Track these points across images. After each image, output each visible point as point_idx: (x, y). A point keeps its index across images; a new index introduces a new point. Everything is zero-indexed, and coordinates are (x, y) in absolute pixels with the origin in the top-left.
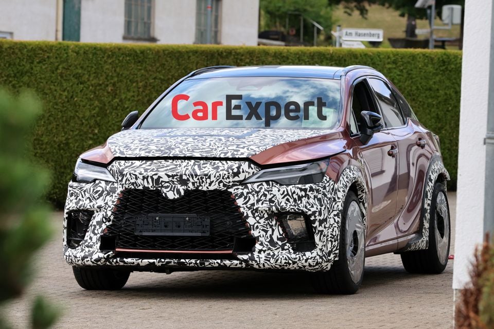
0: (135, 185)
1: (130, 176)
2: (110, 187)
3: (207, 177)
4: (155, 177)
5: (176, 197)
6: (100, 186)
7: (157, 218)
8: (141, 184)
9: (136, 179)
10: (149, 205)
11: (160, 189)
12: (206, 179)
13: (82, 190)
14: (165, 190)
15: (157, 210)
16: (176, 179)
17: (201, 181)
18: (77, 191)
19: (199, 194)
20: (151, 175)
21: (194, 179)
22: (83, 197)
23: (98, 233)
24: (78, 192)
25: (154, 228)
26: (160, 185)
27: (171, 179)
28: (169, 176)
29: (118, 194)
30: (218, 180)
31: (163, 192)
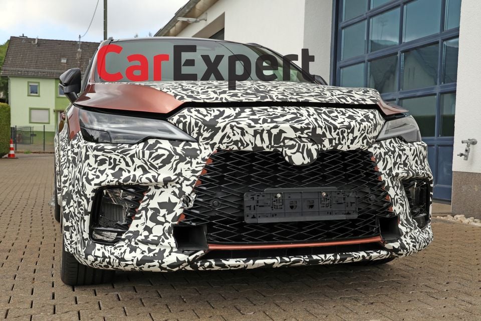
0: (240, 144)
1: (231, 131)
2: (183, 149)
3: (349, 131)
4: (275, 132)
5: (306, 162)
6: (160, 148)
7: (279, 195)
8: (251, 142)
9: (243, 134)
10: (262, 175)
11: (280, 149)
12: (348, 133)
13: (126, 155)
14: (289, 152)
15: (274, 182)
16: (307, 134)
17: (341, 137)
18: (113, 156)
19: (337, 156)
20: (269, 128)
21: (333, 133)
22: (127, 165)
23: (167, 221)
24: (118, 158)
25: (275, 211)
26: (282, 144)
27: (298, 134)
28: (296, 130)
29: (203, 159)
30: (362, 134)
31: (286, 155)
